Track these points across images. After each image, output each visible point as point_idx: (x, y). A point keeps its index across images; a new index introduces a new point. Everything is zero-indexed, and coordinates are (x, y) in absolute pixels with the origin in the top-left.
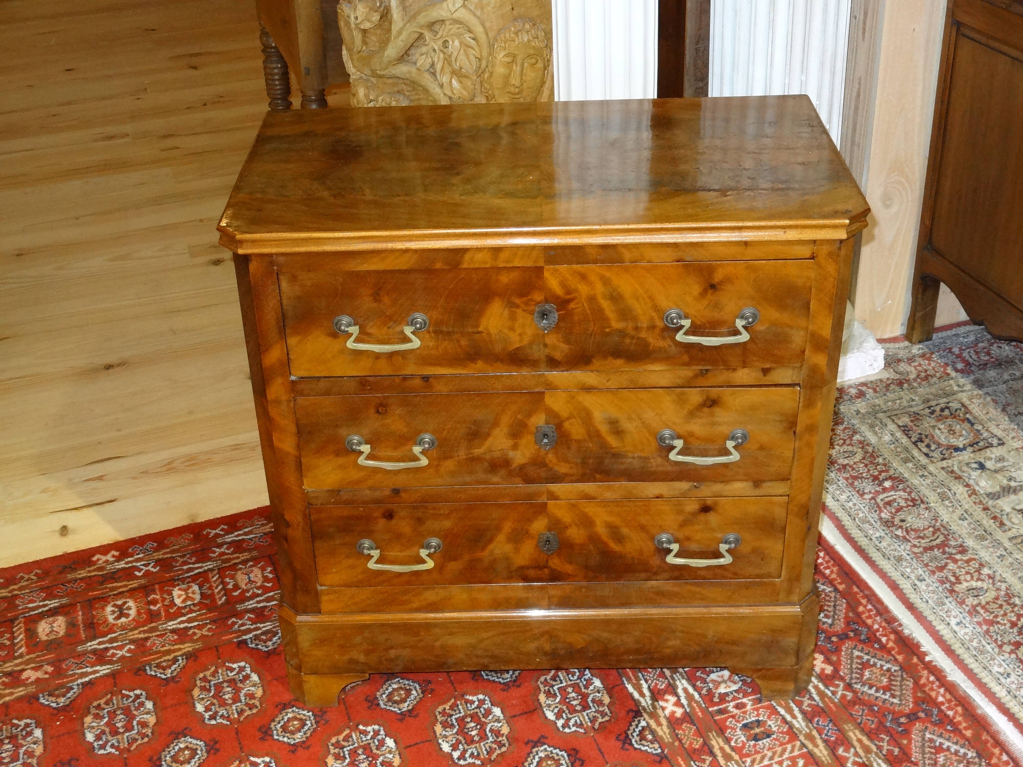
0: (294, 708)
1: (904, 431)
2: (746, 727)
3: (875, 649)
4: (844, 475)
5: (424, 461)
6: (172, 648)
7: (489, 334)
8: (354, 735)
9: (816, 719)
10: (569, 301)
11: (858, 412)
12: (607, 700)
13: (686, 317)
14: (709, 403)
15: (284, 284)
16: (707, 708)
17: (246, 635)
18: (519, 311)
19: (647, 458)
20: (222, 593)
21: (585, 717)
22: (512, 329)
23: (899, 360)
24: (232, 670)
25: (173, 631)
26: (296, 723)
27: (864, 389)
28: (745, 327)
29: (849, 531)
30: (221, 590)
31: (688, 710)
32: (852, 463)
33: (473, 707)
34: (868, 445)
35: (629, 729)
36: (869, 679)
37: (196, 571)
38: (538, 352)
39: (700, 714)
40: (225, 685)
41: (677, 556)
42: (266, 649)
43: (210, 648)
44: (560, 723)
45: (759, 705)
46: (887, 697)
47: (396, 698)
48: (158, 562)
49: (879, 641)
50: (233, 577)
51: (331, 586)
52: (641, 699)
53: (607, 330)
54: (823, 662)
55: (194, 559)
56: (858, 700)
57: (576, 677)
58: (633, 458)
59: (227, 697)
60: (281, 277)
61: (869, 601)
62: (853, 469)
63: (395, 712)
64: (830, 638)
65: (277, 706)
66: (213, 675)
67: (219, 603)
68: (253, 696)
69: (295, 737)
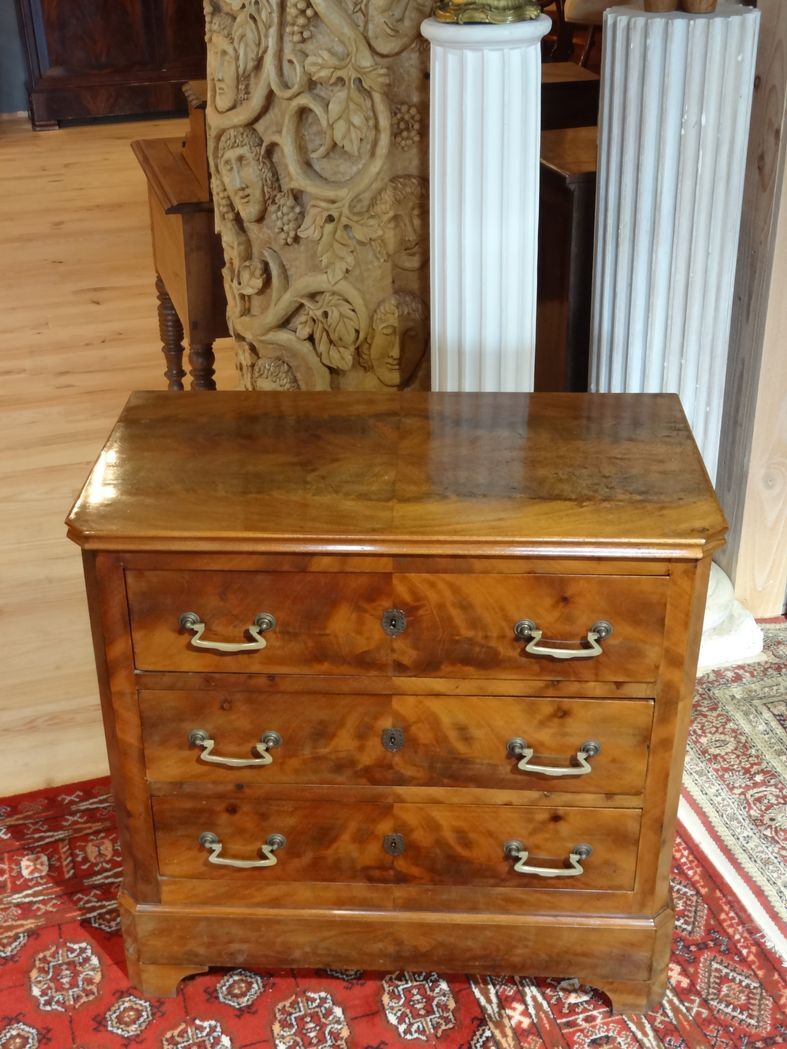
0: (132, 997)
1: (779, 721)
2: (593, 1043)
3: (735, 962)
4: (715, 766)
5: (268, 759)
6: (14, 923)
7: (336, 636)
8: (189, 1031)
9: (668, 1039)
10: (417, 608)
11: (733, 697)
12: (452, 1005)
13: (538, 629)
14: (560, 714)
15: (130, 580)
16: (555, 1019)
17: (90, 912)
18: (367, 615)
19: (496, 765)
20: (71, 865)
21: (427, 1024)
22: (359, 632)
23: (779, 643)
25: (18, 905)
26: (131, 1013)
27: (741, 672)
28: (597, 641)
29: (716, 829)
30: (68, 864)
31: (535, 1021)
32: (723, 753)
33: (314, 1005)
34: (741, 734)
35: (472, 1040)
36: (727, 995)
37: (47, 840)
38: (385, 657)
39: (547, 1026)
40: (64, 967)
41: (525, 864)
42: (109, 930)
43: (53, 926)
44: (402, 1028)
45: (610, 1019)
46: (744, 1017)
47: (237, 991)
48: (10, 829)
49: (739, 953)
50: (83, 849)
51: (172, 876)
52: (488, 1006)
53: (457, 638)
54: (680, 974)
55: (46, 827)
56: (713, 1019)
57: (422, 978)
58: (482, 764)
59: (64, 980)
60: (127, 572)
61: (732, 907)
62: (725, 760)
63: (234, 1007)
64: (688, 947)
65: (114, 994)
66: (53, 956)
67: (67, 876)
68: (91, 981)
69: (130, 1029)
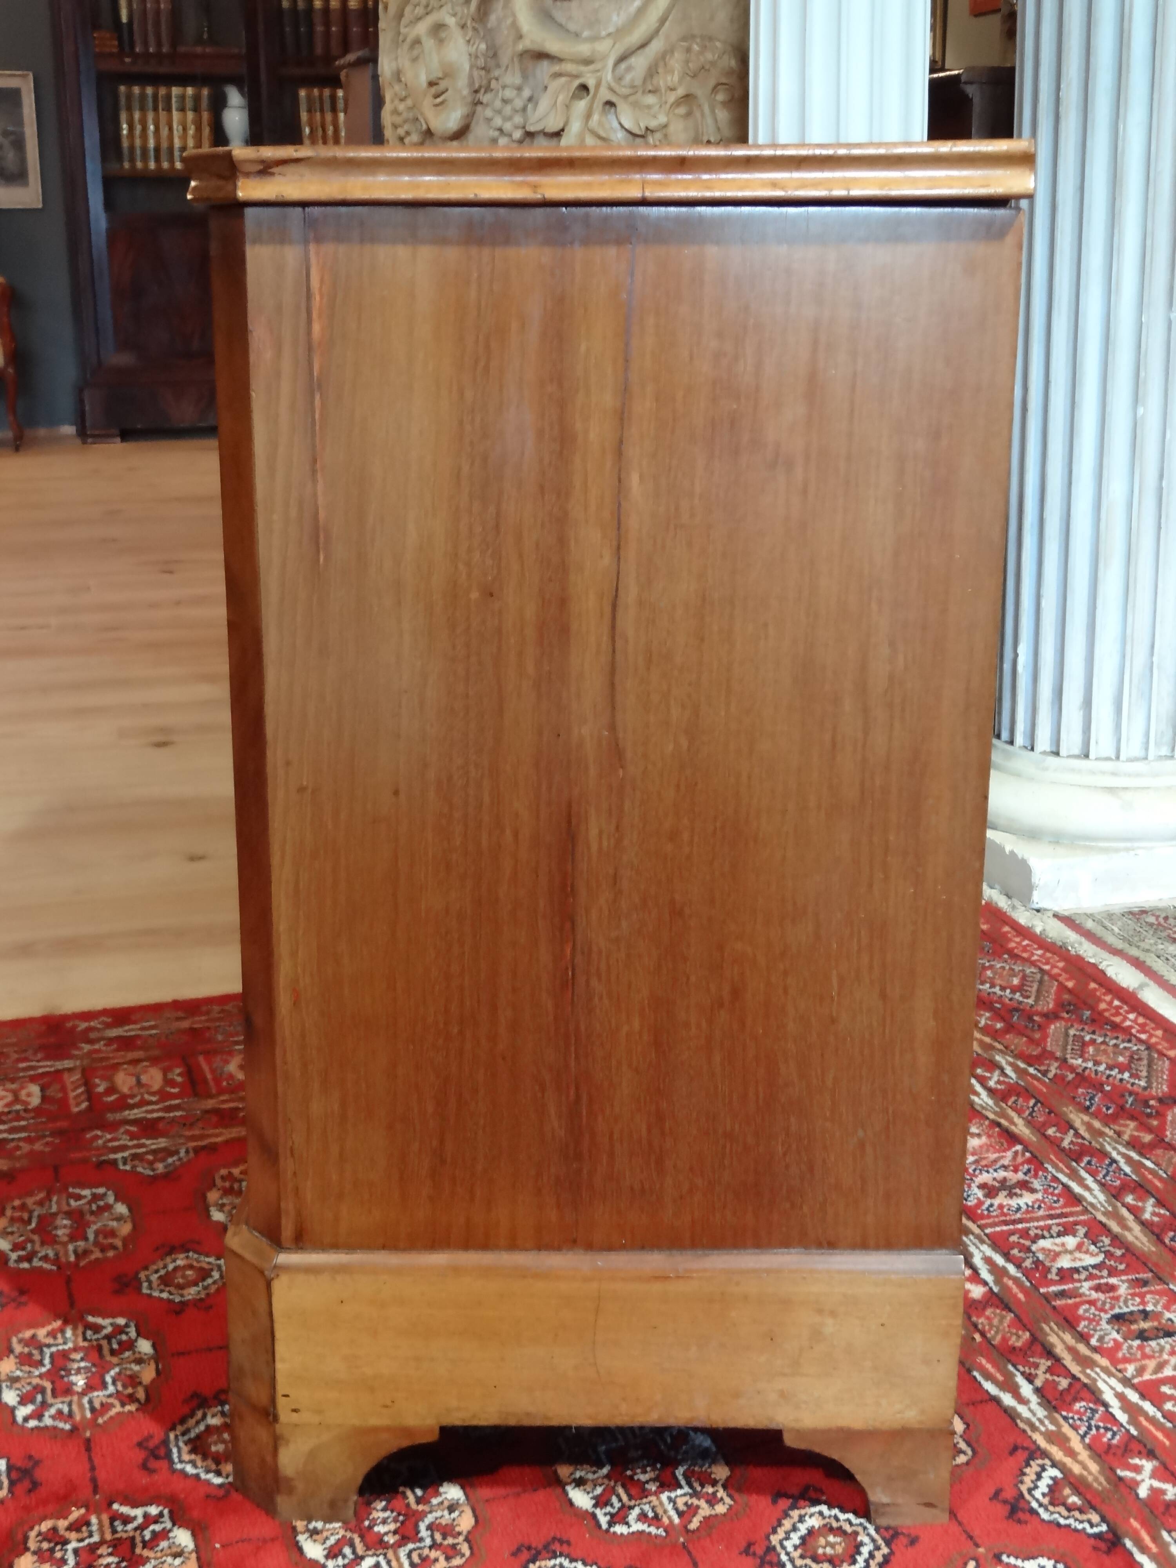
0: (191, 1254)
2: (1118, 1319)
16: (1036, 1288)
17: (116, 1153)
20: (84, 1097)
24: (78, 1197)
26: (188, 1272)
30: (82, 1093)
31: (996, 1289)
37: (40, 1071)
39: (1021, 1296)
40: (61, 1216)
42: (152, 1173)
43: (44, 1168)
45: (1145, 1289)
50: (109, 1079)
55: (39, 1056)
59: (59, 1232)
65: (157, 1249)
66: (41, 1203)
67: (75, 1110)
68: (112, 1233)
69: (185, 1292)
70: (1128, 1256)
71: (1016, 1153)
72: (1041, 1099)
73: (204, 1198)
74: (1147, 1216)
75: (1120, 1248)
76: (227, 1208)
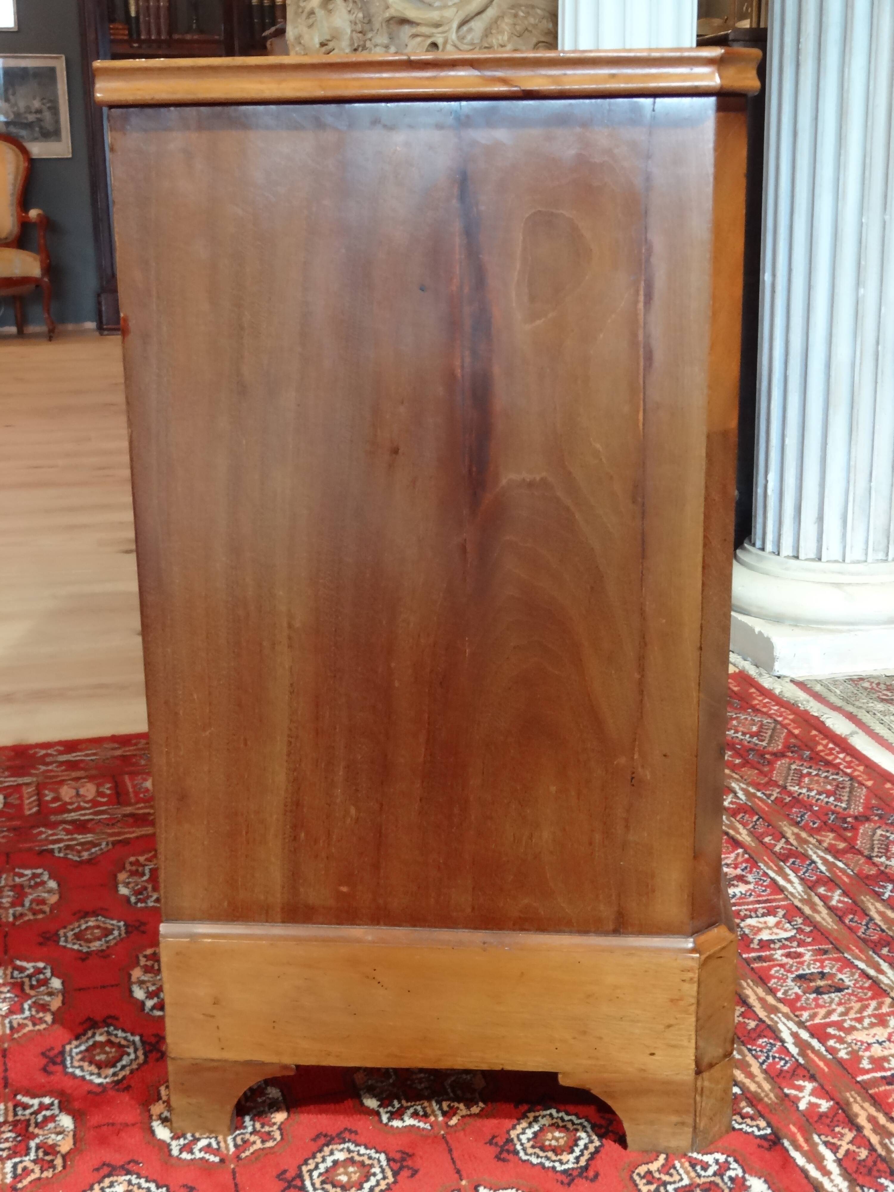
0: (100, 918)
2: (801, 978)
17: (54, 844)
20: (35, 803)
24: (21, 875)
26: (96, 931)
30: (34, 801)
37: (6, 784)
42: (78, 859)
50: (55, 791)
55: (7, 774)
65: (74, 914)
67: (28, 813)
68: (43, 902)
69: (91, 945)
70: (815, 931)
71: (738, 854)
72: (764, 816)
73: (115, 877)
74: (834, 903)
75: (809, 926)
76: (131, 886)
